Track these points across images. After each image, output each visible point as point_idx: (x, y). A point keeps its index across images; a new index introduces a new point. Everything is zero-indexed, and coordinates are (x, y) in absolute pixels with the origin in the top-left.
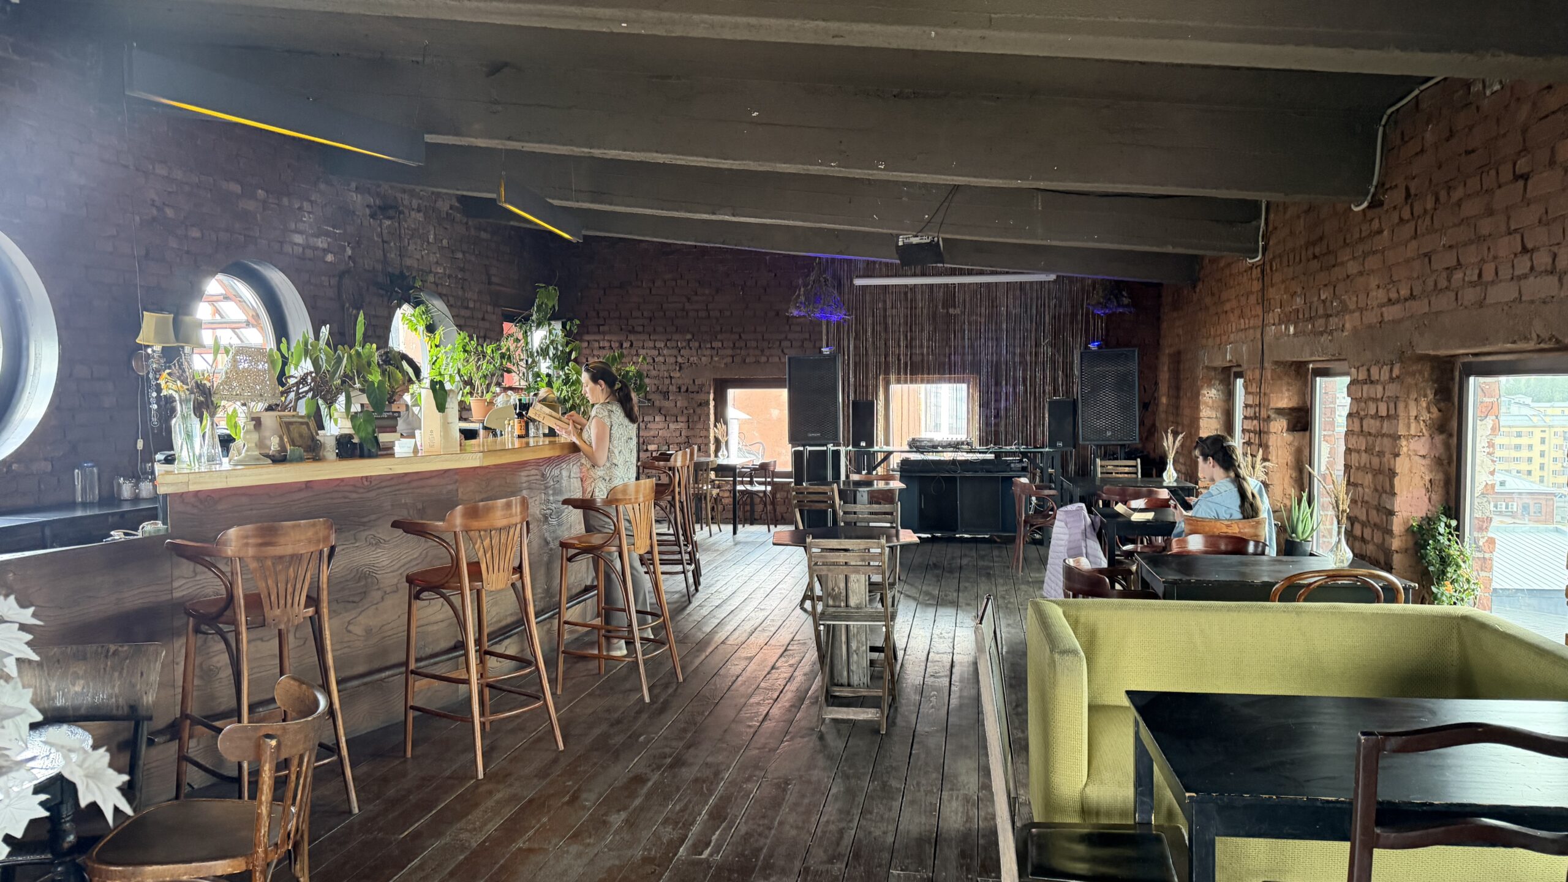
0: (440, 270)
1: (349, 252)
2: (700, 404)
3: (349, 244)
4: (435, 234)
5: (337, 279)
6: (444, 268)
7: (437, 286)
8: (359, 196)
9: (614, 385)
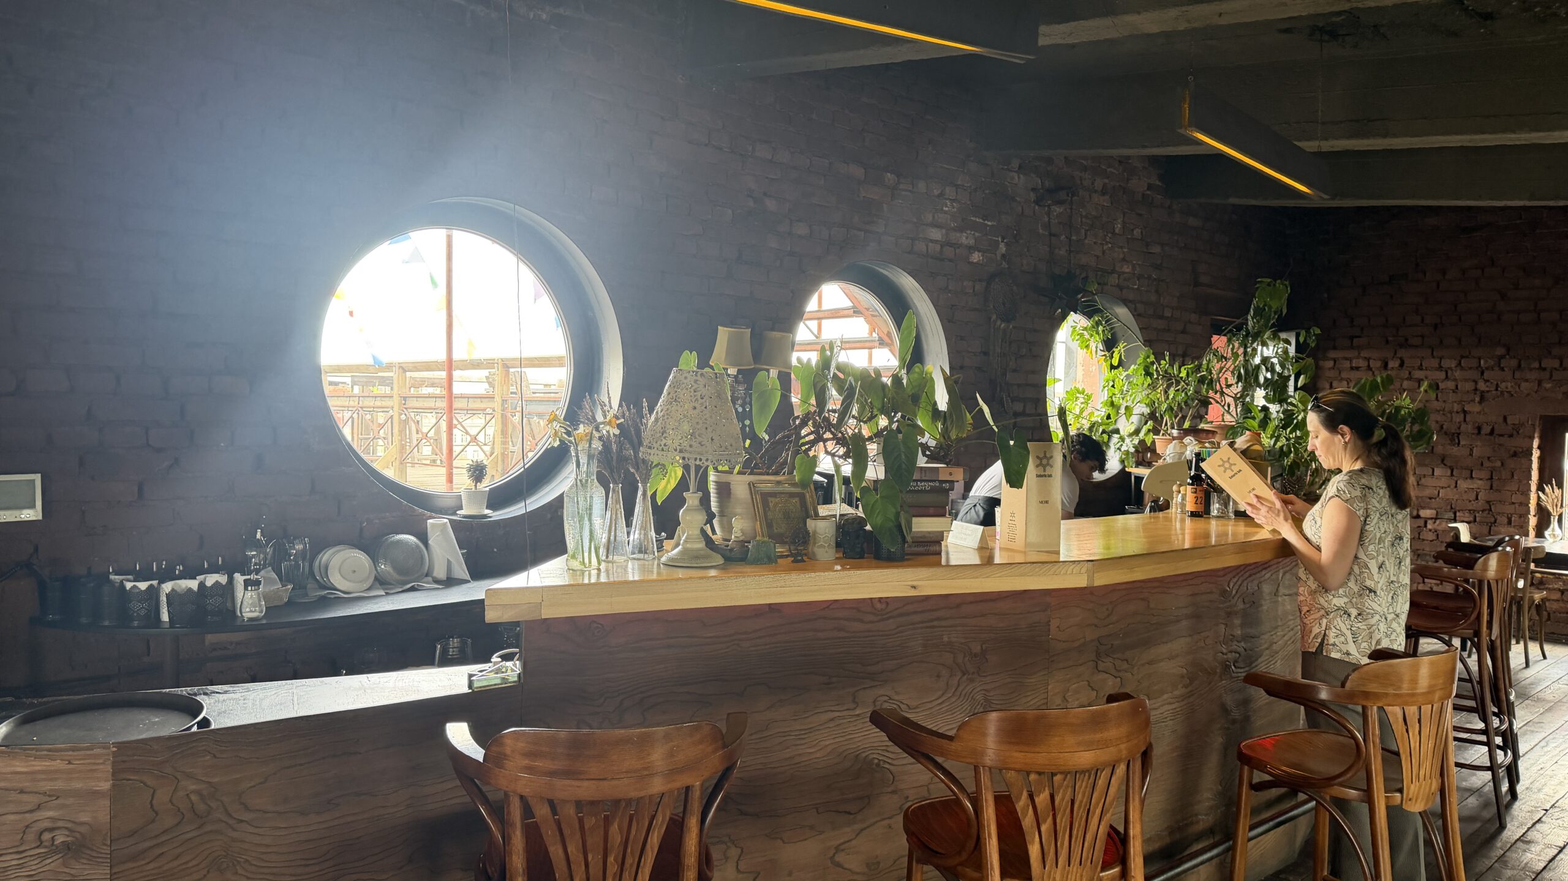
0: (1127, 269)
1: (1003, 248)
2: (1515, 454)
3: (1003, 238)
4: (1124, 222)
5: (984, 284)
6: (1134, 266)
7: (1121, 290)
8: (1021, 176)
9: (1372, 435)
